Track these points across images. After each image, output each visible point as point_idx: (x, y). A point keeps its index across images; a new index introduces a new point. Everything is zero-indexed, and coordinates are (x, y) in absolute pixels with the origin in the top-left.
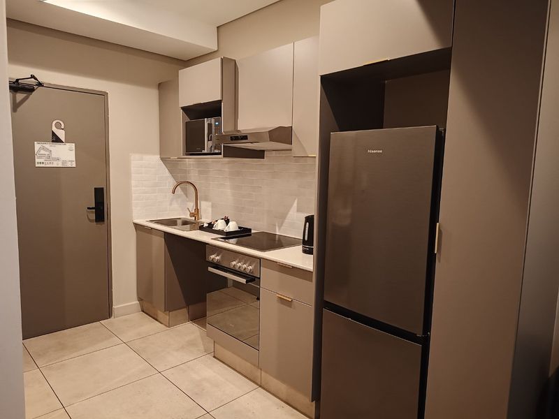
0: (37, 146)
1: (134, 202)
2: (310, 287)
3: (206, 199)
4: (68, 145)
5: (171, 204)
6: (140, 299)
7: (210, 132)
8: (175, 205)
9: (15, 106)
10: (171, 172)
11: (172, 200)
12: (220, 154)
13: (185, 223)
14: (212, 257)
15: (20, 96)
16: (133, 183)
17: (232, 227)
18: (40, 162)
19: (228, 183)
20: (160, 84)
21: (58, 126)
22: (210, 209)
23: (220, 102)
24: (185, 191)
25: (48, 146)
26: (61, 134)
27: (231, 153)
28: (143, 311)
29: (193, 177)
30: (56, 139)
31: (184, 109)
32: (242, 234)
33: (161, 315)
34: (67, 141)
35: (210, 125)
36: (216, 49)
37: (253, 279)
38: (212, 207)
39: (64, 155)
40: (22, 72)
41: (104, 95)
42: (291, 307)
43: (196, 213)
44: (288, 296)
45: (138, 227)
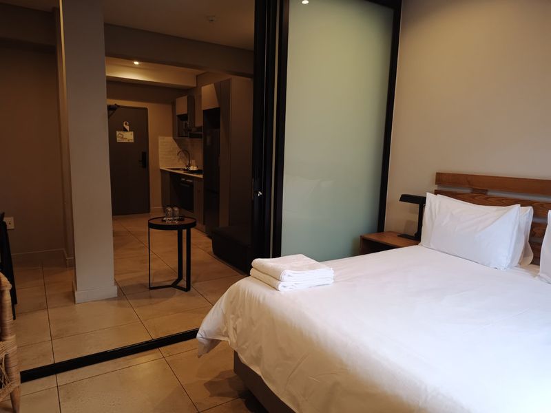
0: (118, 133)
1: (160, 159)
3: (193, 159)
4: (130, 133)
5: (178, 162)
9: (109, 116)
10: (178, 145)
11: (178, 159)
12: (188, 136)
13: (184, 170)
14: (182, 179)
15: (111, 112)
16: (160, 150)
18: (119, 140)
20: (172, 103)
21: (126, 124)
24: (185, 154)
25: (122, 133)
26: (127, 128)
29: (189, 148)
30: (125, 130)
31: (178, 116)
34: (130, 131)
35: (186, 124)
36: (196, 86)
39: (128, 136)
40: (113, 102)
41: (146, 109)
43: (189, 165)
45: (162, 171)
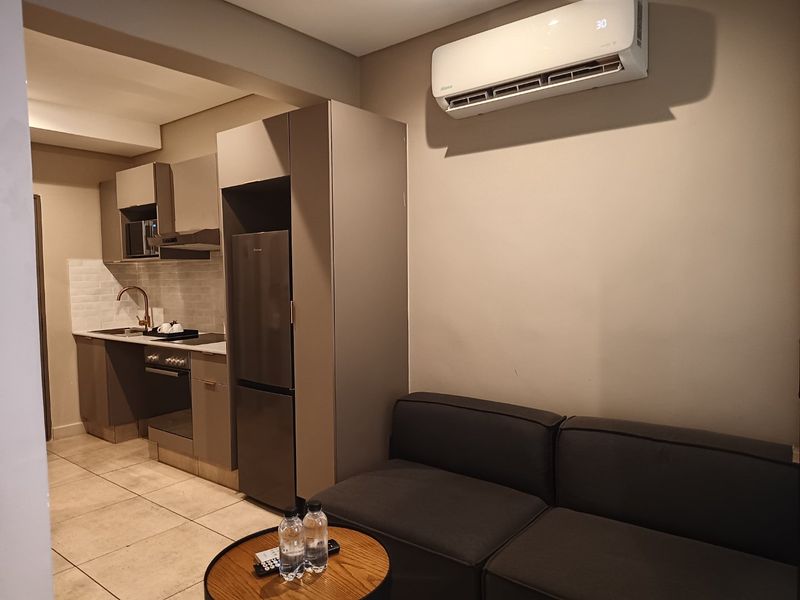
1: (73, 311)
2: (225, 369)
3: (158, 305)
5: (118, 313)
6: (84, 419)
7: (148, 235)
8: (124, 314)
10: (117, 277)
11: (119, 309)
12: (157, 256)
14: (150, 357)
16: (72, 290)
17: (177, 329)
19: (178, 286)
20: (100, 183)
22: (162, 316)
23: (155, 205)
24: (135, 298)
27: (167, 254)
28: (88, 433)
29: (144, 282)
31: (123, 210)
32: (189, 335)
33: (107, 432)
35: (148, 227)
36: (160, 147)
37: (184, 372)
38: (164, 313)
42: (214, 390)
43: (147, 320)
44: (211, 381)
45: (78, 338)
